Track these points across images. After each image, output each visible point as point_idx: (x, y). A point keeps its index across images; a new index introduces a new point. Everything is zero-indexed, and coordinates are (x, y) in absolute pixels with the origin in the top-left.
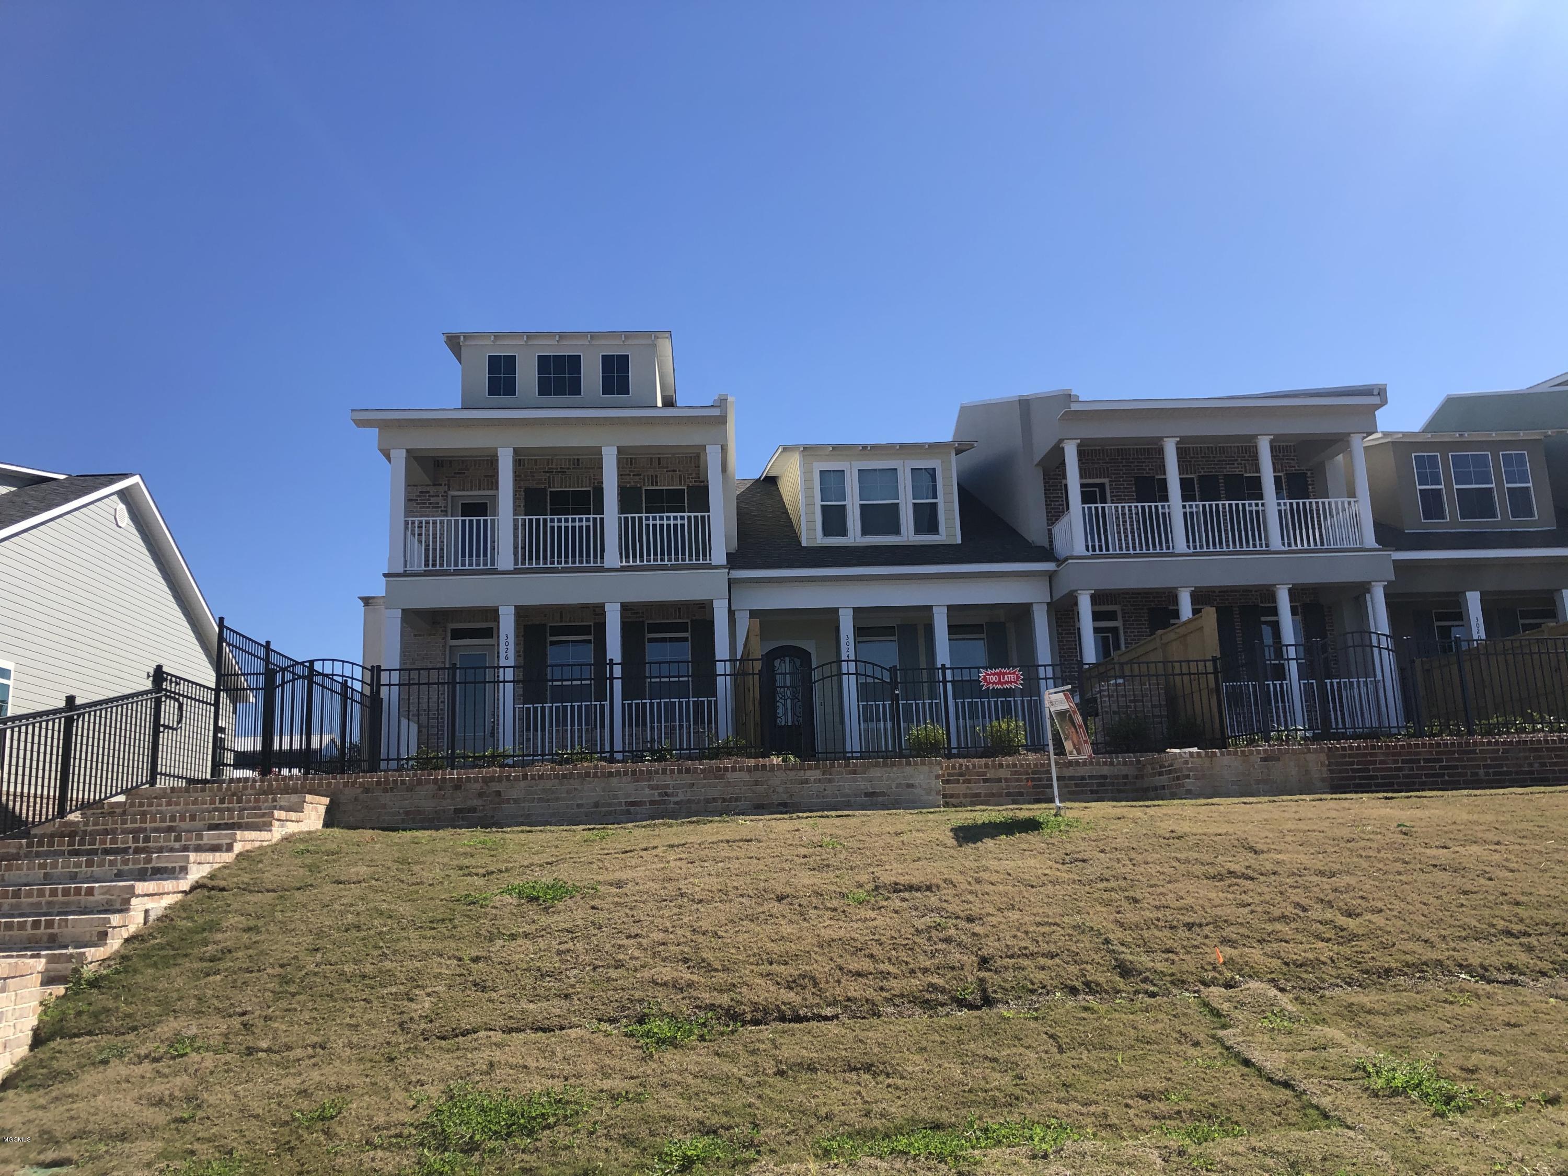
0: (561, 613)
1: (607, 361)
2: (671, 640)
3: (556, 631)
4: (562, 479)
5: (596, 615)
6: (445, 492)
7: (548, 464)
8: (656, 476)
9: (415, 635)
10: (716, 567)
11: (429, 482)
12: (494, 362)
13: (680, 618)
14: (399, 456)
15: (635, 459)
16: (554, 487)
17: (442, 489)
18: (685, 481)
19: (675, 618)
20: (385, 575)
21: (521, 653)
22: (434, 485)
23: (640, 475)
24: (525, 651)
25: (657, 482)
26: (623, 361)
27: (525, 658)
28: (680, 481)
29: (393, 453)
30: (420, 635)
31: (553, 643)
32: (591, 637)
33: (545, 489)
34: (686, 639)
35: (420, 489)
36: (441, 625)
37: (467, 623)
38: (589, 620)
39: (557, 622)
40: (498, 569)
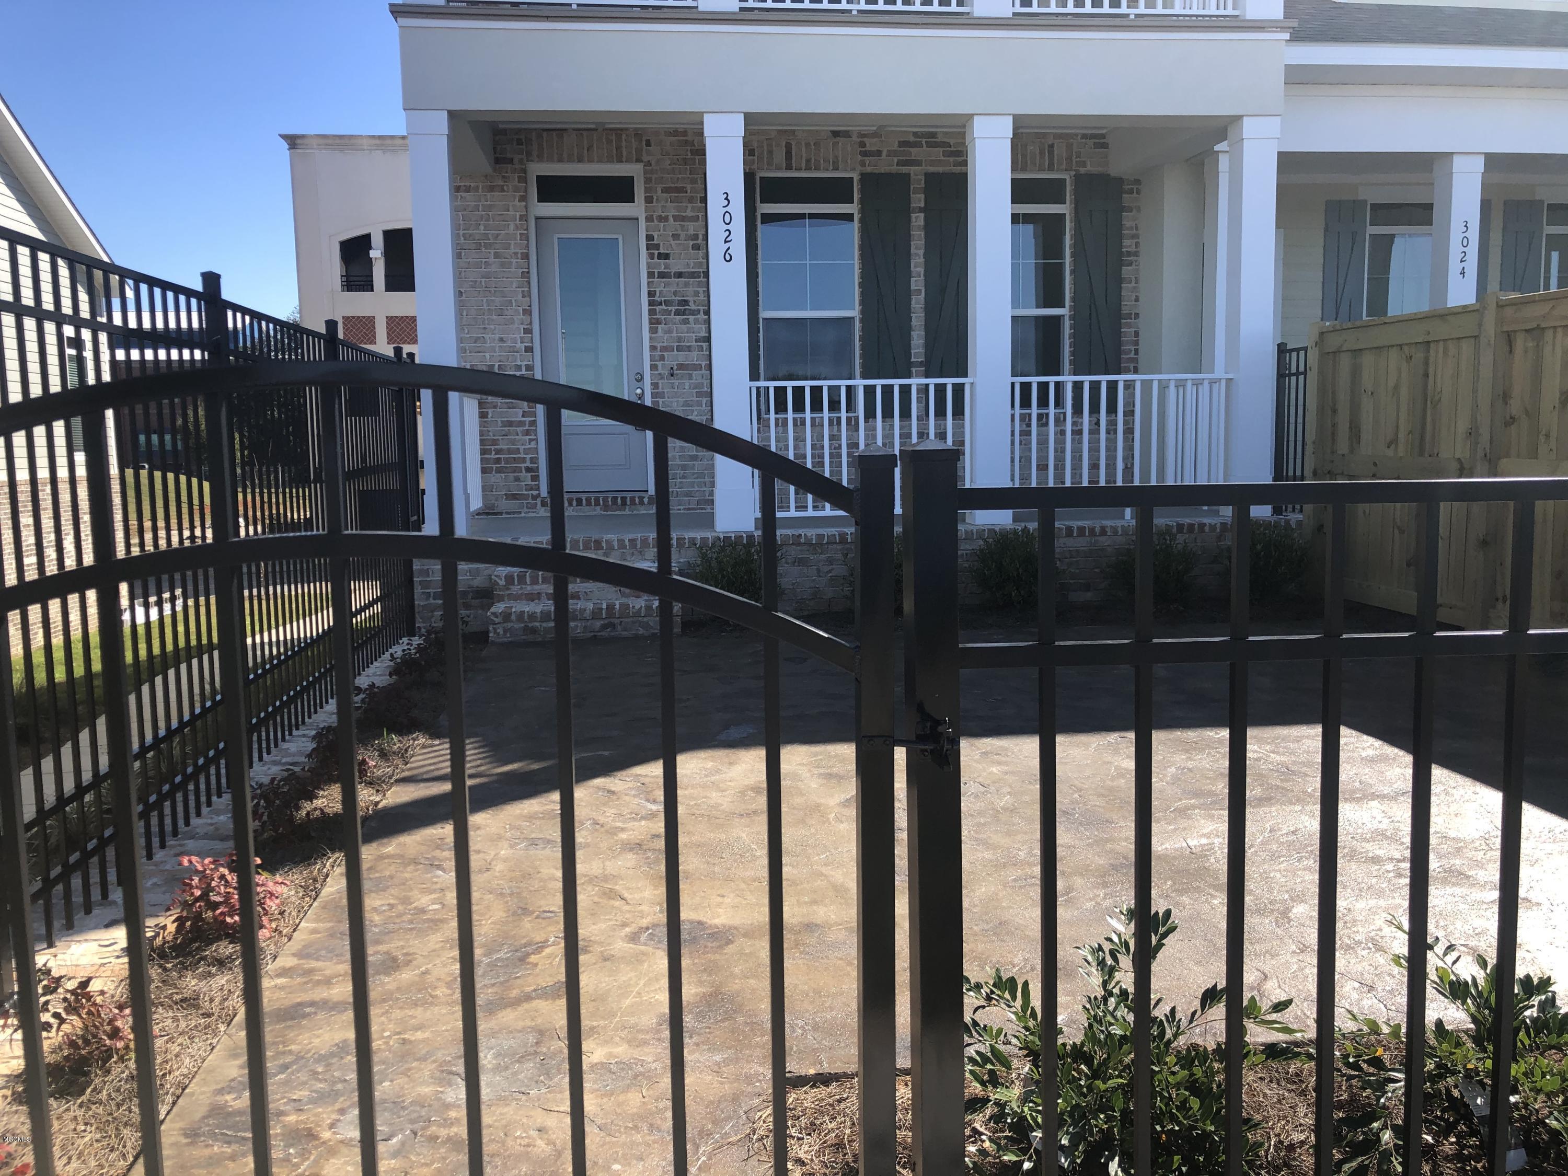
0: (788, 147)
5: (865, 154)
13: (1051, 168)
19: (1041, 169)
20: (397, 11)
30: (468, 189)
31: (767, 217)
32: (852, 209)
36: (511, 161)
37: (570, 160)
38: (863, 164)
39: (779, 168)
40: (700, 9)
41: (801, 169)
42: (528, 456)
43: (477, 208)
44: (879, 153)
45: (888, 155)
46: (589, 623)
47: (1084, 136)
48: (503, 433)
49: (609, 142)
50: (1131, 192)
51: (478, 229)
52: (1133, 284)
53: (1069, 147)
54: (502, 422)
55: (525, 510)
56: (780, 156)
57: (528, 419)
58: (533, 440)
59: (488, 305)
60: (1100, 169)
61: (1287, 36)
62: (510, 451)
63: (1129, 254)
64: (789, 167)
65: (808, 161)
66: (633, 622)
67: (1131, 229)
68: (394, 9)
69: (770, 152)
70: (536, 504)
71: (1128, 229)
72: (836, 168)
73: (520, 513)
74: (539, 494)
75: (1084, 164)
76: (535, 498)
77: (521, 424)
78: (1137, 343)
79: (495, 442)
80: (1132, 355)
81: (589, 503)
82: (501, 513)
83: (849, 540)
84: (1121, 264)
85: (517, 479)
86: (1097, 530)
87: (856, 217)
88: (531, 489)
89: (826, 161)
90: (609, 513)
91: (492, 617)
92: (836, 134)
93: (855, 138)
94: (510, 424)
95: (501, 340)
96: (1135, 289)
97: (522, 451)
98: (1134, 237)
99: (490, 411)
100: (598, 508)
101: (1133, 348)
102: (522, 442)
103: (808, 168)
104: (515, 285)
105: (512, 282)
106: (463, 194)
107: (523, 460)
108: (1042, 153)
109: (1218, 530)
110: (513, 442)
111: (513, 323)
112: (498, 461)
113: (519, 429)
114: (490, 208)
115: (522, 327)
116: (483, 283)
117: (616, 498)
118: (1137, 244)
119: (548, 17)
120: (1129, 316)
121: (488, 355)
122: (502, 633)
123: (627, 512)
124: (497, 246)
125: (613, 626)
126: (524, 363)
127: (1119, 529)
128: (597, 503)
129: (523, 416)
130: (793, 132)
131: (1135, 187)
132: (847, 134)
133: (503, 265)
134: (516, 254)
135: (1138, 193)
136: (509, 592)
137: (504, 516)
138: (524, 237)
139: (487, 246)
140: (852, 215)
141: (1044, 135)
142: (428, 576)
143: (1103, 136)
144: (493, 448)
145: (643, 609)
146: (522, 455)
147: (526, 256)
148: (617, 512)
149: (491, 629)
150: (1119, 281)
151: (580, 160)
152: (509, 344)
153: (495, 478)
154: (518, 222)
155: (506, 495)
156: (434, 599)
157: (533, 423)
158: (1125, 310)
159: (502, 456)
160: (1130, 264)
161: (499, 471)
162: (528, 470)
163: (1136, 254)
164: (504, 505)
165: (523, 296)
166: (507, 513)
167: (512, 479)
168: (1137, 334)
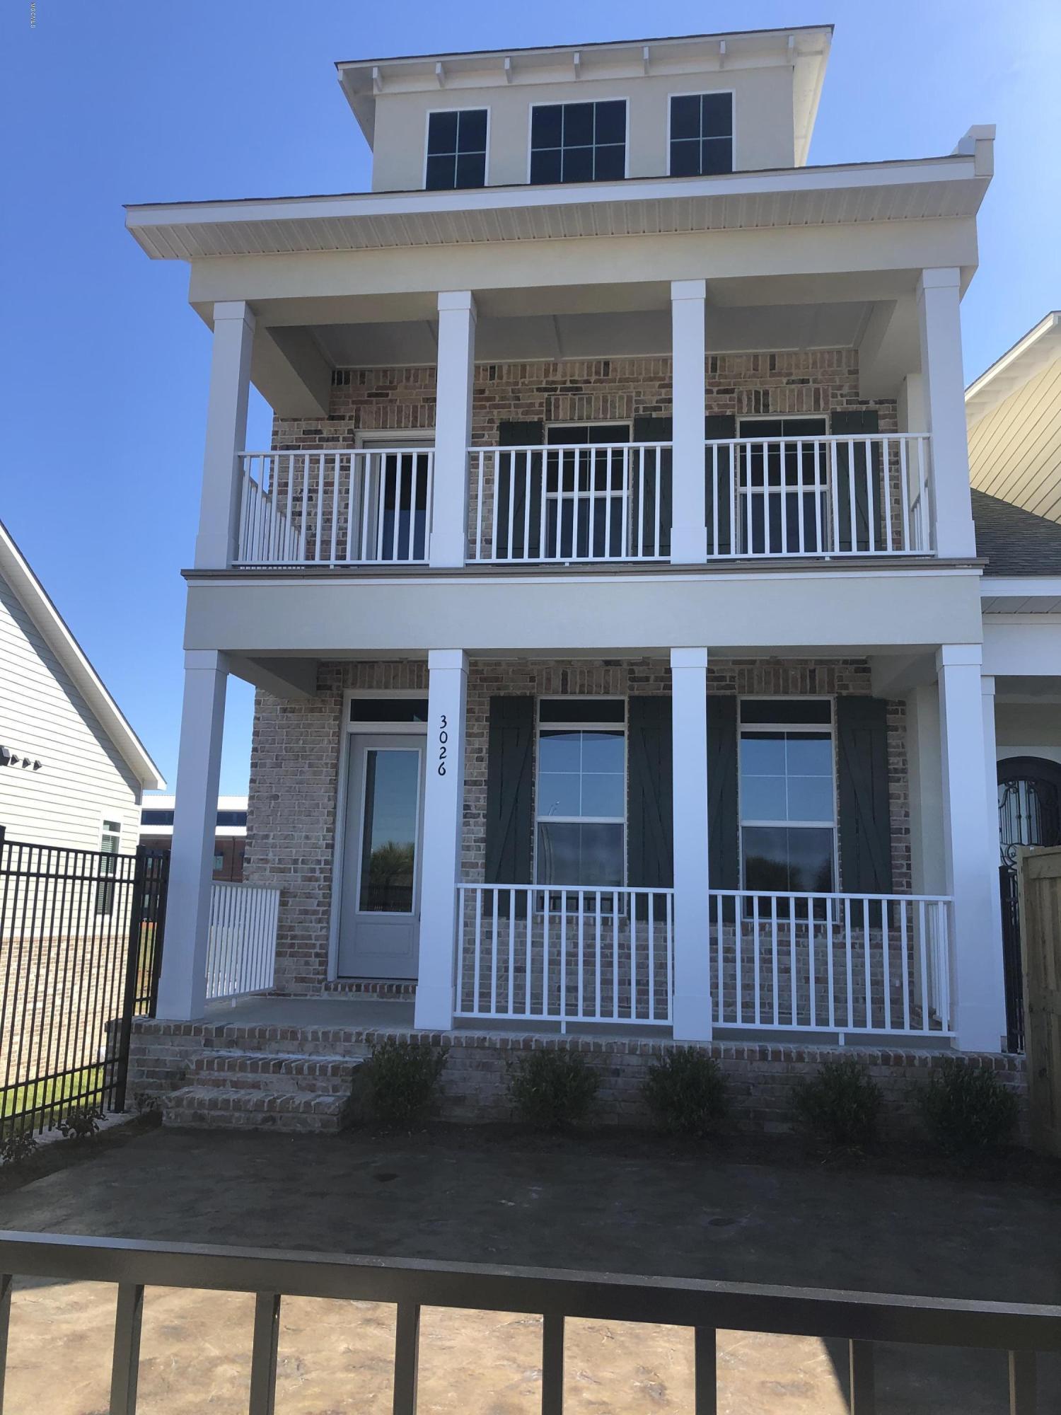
0: (565, 675)
1: (683, 110)
2: (793, 736)
3: (556, 711)
4: (573, 401)
5: (633, 680)
6: (350, 431)
7: (546, 375)
8: (766, 393)
9: (284, 710)
10: (950, 564)
11: (324, 415)
12: (442, 126)
13: (813, 691)
14: (232, 318)
15: (723, 359)
16: (557, 420)
17: (348, 424)
18: (826, 403)
19: (803, 692)
20: (187, 574)
21: (484, 754)
22: (332, 418)
23: (731, 391)
24: (490, 751)
25: (766, 406)
26: (719, 108)
27: (490, 767)
28: (817, 401)
29: (219, 311)
30: (293, 711)
31: (544, 734)
32: (622, 726)
33: (540, 423)
34: (826, 736)
35: (304, 425)
36: (330, 688)
37: (379, 687)
38: (632, 688)
39: (556, 693)
40: (430, 566)
41: (575, 693)
42: (318, 943)
43: (298, 726)
44: (647, 679)
45: (655, 680)
46: (252, 1115)
47: (845, 662)
48: (301, 920)
49: (412, 672)
50: (896, 712)
51: (297, 743)
52: (902, 800)
53: (831, 672)
54: (300, 910)
55: (311, 993)
56: (557, 682)
57: (321, 909)
58: (325, 927)
59: (299, 807)
60: (864, 692)
61: (981, 572)
62: (303, 937)
63: (896, 770)
64: (564, 692)
65: (582, 686)
66: (294, 1118)
67: (898, 746)
68: (185, 573)
69: (549, 680)
70: (321, 988)
71: (894, 747)
72: (607, 692)
73: (306, 995)
74: (326, 979)
75: (846, 687)
76: (320, 982)
77: (315, 912)
78: (909, 858)
79: (291, 928)
80: (904, 870)
81: (367, 990)
82: (289, 995)
83: (533, 1047)
84: (888, 780)
85: (307, 963)
86: (793, 1055)
87: (626, 733)
88: (318, 974)
89: (599, 686)
90: (385, 1000)
91: (166, 1101)
92: (607, 663)
93: (625, 666)
94: (306, 912)
95: (307, 837)
96: (905, 805)
97: (313, 937)
98: (900, 754)
99: (290, 900)
100: (375, 995)
101: (904, 863)
102: (315, 929)
103: (582, 692)
104: (323, 790)
105: (321, 788)
106: (290, 715)
107: (314, 946)
108: (803, 678)
109: (930, 1065)
110: (307, 929)
111: (318, 822)
112: (292, 945)
113: (313, 917)
114: (310, 726)
115: (325, 826)
116: (297, 789)
117: (391, 986)
118: (905, 762)
119: (303, 576)
120: (899, 831)
121: (294, 851)
122: (173, 1117)
123: (401, 1000)
124: (313, 757)
125: (273, 1120)
126: (323, 858)
127: (818, 1056)
128: (374, 990)
129: (318, 905)
130: (570, 662)
131: (900, 708)
132: (617, 663)
133: (315, 773)
134: (327, 764)
135: (903, 713)
136: (197, 1077)
137: (292, 997)
138: (334, 750)
139: (304, 757)
140: (623, 732)
141: (806, 661)
142: (145, 1055)
143: (865, 662)
144: (289, 933)
145: (302, 1105)
146: (313, 942)
147: (336, 767)
148: (392, 1000)
149: (164, 1112)
150: (888, 796)
151: (386, 687)
152: (313, 841)
153: (288, 961)
154: (331, 738)
155: (296, 977)
156: (147, 1077)
157: (327, 912)
158: (894, 825)
159: (296, 942)
160: (898, 780)
161: (292, 955)
162: (317, 955)
163: (904, 771)
164: (293, 987)
165: (329, 800)
166: (295, 995)
167: (303, 963)
168: (908, 849)
